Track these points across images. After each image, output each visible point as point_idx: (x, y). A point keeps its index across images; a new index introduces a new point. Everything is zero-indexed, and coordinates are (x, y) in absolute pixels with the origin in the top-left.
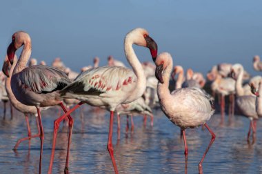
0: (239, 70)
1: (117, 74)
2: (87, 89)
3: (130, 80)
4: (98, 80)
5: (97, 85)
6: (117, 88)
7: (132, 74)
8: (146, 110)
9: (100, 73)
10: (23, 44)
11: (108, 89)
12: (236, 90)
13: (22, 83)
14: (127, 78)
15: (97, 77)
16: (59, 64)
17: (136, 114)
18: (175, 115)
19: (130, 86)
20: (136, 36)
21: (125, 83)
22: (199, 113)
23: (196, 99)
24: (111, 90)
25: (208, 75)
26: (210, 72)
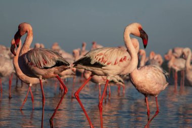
0: (188, 52)
1: (116, 53)
2: (93, 62)
3: (125, 58)
4: (101, 57)
5: (101, 61)
6: (115, 64)
7: (127, 54)
8: (120, 81)
9: (103, 52)
10: (27, 32)
11: (108, 64)
12: (186, 67)
13: (29, 61)
14: (123, 57)
15: (101, 54)
16: (56, 47)
17: (112, 84)
18: (140, 85)
19: (125, 63)
20: (133, 28)
21: (121, 61)
22: (157, 85)
23: (156, 74)
24: (110, 65)
25: (166, 56)
26: (167, 54)
